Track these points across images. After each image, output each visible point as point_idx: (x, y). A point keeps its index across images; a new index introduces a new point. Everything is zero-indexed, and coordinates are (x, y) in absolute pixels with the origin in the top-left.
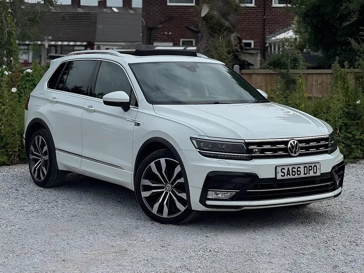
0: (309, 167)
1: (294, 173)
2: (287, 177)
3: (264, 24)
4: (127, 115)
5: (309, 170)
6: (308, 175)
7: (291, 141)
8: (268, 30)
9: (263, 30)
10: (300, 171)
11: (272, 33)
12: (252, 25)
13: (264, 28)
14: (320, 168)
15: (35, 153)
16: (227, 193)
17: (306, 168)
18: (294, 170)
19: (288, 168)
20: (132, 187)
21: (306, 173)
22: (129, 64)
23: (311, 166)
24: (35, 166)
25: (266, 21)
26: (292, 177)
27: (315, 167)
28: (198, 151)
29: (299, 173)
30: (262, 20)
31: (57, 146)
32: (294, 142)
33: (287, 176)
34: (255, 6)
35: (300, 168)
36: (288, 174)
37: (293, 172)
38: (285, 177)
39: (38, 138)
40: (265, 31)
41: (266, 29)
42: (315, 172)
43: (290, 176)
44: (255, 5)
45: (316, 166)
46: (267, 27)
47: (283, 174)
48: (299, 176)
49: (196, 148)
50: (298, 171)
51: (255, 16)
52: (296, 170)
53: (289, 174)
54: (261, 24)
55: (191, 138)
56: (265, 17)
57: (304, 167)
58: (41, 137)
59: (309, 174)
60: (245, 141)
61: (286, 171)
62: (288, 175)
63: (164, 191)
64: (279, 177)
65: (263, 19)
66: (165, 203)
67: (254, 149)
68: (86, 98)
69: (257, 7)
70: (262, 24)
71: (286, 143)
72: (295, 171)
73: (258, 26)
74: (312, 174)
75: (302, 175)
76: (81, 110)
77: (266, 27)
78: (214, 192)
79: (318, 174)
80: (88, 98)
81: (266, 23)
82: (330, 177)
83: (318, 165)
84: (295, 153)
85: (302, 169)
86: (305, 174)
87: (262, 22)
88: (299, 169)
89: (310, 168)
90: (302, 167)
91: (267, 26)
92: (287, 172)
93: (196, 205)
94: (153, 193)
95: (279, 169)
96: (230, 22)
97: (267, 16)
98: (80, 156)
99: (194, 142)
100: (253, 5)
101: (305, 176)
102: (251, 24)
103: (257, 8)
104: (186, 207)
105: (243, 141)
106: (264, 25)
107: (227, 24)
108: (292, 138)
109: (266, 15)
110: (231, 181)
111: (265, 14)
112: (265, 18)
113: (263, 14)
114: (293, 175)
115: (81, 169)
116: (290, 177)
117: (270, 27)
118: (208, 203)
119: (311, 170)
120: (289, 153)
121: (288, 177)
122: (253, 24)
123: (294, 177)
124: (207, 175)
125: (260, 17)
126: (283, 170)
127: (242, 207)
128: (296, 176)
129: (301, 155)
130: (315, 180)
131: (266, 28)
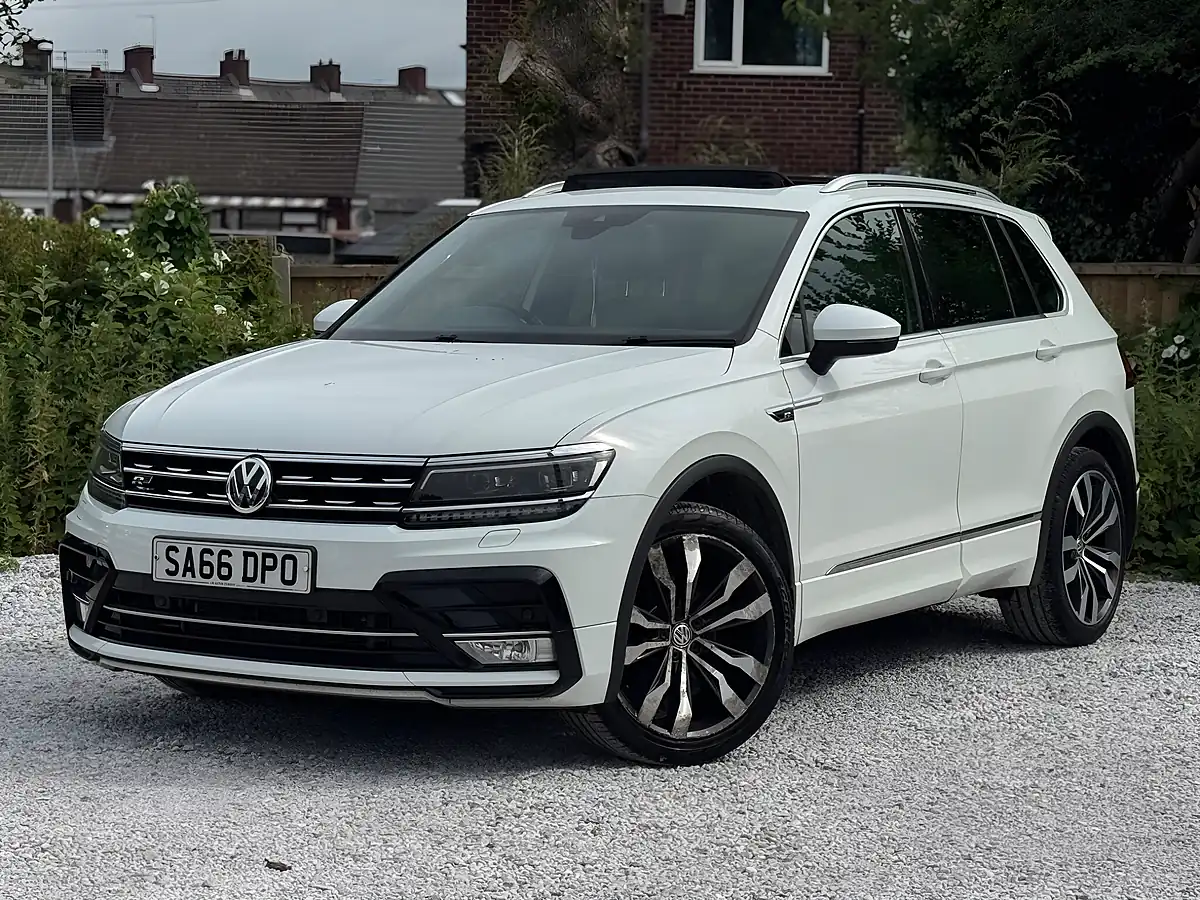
0: (265, 556)
1: (207, 569)
2: (183, 579)
3: (860, 133)
5: (265, 568)
6: (257, 585)
8: (872, 154)
9: (855, 154)
10: (228, 566)
11: (888, 165)
12: (819, 138)
13: (860, 147)
17: (251, 560)
18: (207, 557)
19: (190, 550)
21: (250, 574)
23: (273, 556)
25: (866, 123)
26: (199, 580)
27: (289, 562)
29: (224, 572)
30: (854, 119)
33: (184, 575)
34: (831, 74)
35: (228, 553)
36: (186, 569)
37: (203, 563)
38: (178, 578)
40: (864, 156)
41: (867, 152)
42: (289, 577)
43: (194, 576)
44: (829, 71)
45: (293, 558)
46: (871, 143)
47: (172, 568)
48: (224, 584)
50: (221, 565)
51: (829, 108)
52: (214, 560)
53: (192, 570)
54: (850, 135)
56: (862, 111)
57: (246, 555)
59: (263, 581)
61: (181, 558)
62: (189, 574)
64: (161, 576)
65: (857, 116)
69: (837, 75)
70: (854, 133)
72: (209, 564)
73: (840, 142)
74: (273, 582)
75: (236, 582)
77: (865, 143)
79: (300, 588)
81: (866, 130)
83: (303, 559)
85: (236, 560)
86: (245, 579)
87: (853, 126)
88: (225, 559)
89: (269, 562)
90: (238, 553)
91: (870, 139)
92: (186, 563)
95: (160, 549)
96: (595, 101)
97: (870, 106)
100: (822, 70)
101: (246, 586)
102: (815, 134)
103: (837, 79)
106: (861, 139)
107: (583, 110)
109: (865, 105)
111: (862, 100)
112: (862, 115)
113: (858, 103)
114: (204, 576)
116: (193, 579)
117: (882, 144)
119: (272, 568)
121: (188, 579)
122: (822, 135)
123: (209, 582)
125: (848, 109)
126: (172, 554)
128: (215, 581)
130: (304, 610)
131: (868, 146)
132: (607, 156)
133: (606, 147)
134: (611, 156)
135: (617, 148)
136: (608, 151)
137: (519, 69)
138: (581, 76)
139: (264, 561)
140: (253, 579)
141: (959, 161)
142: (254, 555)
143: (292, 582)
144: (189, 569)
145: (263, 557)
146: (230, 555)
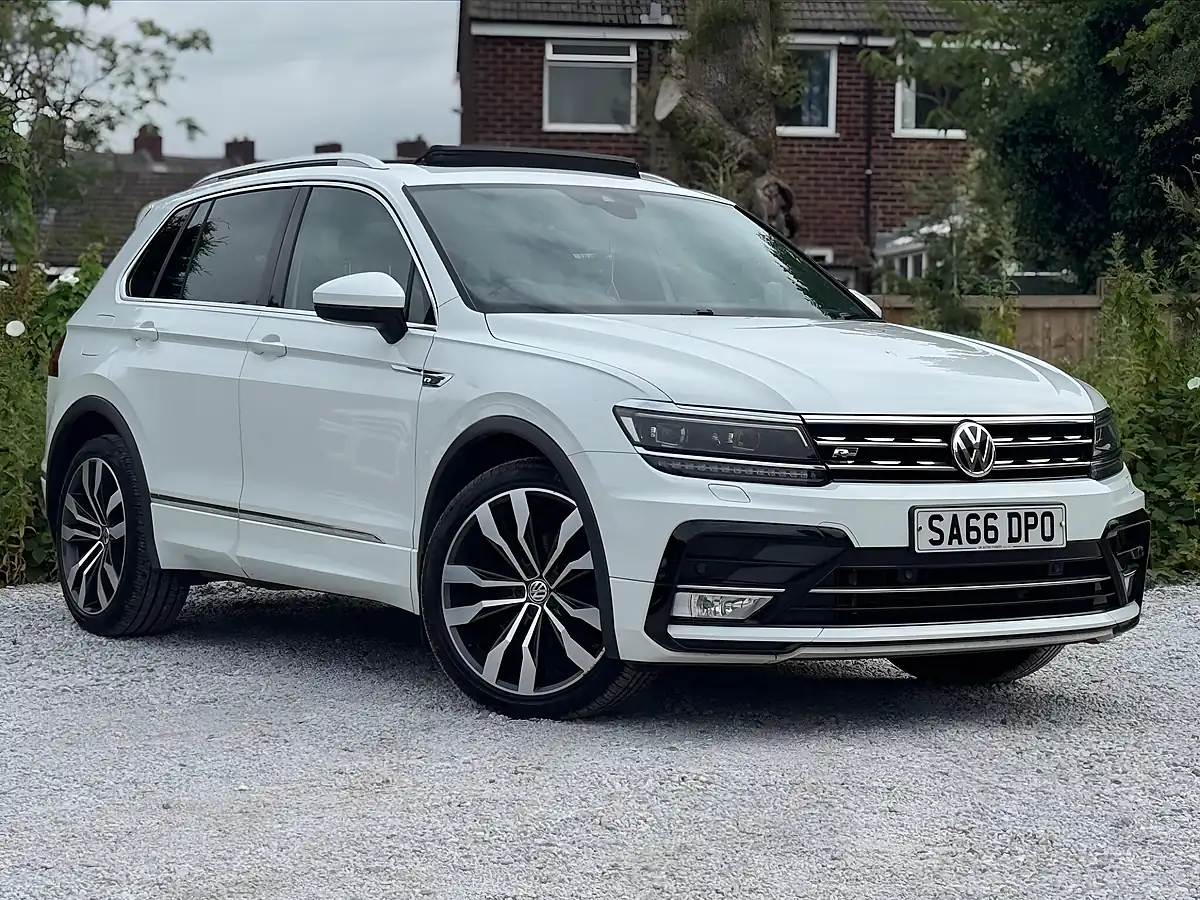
0: (1028, 515)
1: (973, 535)
2: (950, 547)
3: (867, 194)
4: (395, 353)
5: (1028, 527)
6: (1022, 545)
7: (965, 427)
8: (880, 214)
9: (862, 214)
10: (994, 528)
11: (895, 226)
12: (826, 199)
13: (867, 208)
14: (1063, 523)
15: (79, 518)
16: (743, 600)
17: (1015, 520)
18: (973, 522)
19: (955, 517)
20: (411, 603)
21: (1015, 535)
22: (404, 188)
23: (1034, 515)
24: (81, 563)
25: (873, 183)
26: (966, 547)
27: (1047, 519)
28: (642, 455)
29: (991, 534)
30: (860, 180)
31: (153, 486)
32: (973, 430)
33: (950, 543)
34: (838, 135)
35: (994, 516)
36: (952, 537)
37: (969, 529)
38: (944, 547)
39: (93, 466)
40: (872, 217)
41: (876, 213)
42: (1048, 534)
43: (960, 543)
44: (836, 132)
45: (1050, 515)
46: (878, 204)
47: (937, 537)
48: (992, 547)
49: (634, 444)
50: (987, 528)
51: (837, 169)
52: (980, 524)
53: (958, 537)
54: (857, 196)
55: (618, 412)
56: (869, 172)
57: (1011, 516)
58: (100, 462)
59: (1027, 540)
60: (803, 420)
61: (945, 526)
62: (955, 541)
63: (522, 604)
64: (923, 546)
65: (864, 177)
66: (526, 644)
67: (835, 447)
68: (258, 313)
69: (845, 137)
70: (862, 193)
71: (946, 431)
72: (976, 529)
73: (847, 202)
74: (1035, 540)
75: (1003, 544)
76: (239, 355)
77: (873, 203)
78: (695, 597)
79: (1058, 542)
80: (262, 314)
81: (873, 190)
82: (1098, 556)
83: (1057, 514)
84: (978, 468)
85: (1001, 524)
86: (1011, 540)
87: (859, 186)
88: (991, 522)
89: (1031, 521)
90: (1002, 515)
91: (877, 200)
92: (952, 531)
93: (634, 644)
94: (485, 610)
95: (922, 520)
97: (876, 167)
98: (235, 510)
99: (628, 422)
100: (830, 131)
101: (1012, 546)
102: (822, 195)
103: (845, 140)
104: (599, 657)
105: (798, 417)
106: (868, 199)
108: (967, 418)
109: (872, 166)
110: (755, 558)
111: (869, 160)
112: (869, 176)
113: (864, 163)
114: (971, 541)
115: (238, 557)
116: (960, 546)
117: (889, 204)
118: (676, 632)
119: (1034, 526)
120: (956, 466)
121: (955, 546)
122: (830, 196)
123: (976, 547)
124: (672, 536)
125: (854, 169)
126: (936, 523)
127: (792, 647)
128: (982, 546)
129: (997, 476)
130: (1047, 565)
131: (875, 207)
132: (767, 191)
133: (766, 183)
134: (771, 192)
135: (776, 184)
136: (767, 186)
137: (680, 106)
138: (737, 113)
139: (1026, 521)
140: (1018, 540)
141: (1166, 182)
142: (1017, 515)
143: (1050, 538)
144: (955, 536)
145: (1027, 517)
146: (995, 517)
